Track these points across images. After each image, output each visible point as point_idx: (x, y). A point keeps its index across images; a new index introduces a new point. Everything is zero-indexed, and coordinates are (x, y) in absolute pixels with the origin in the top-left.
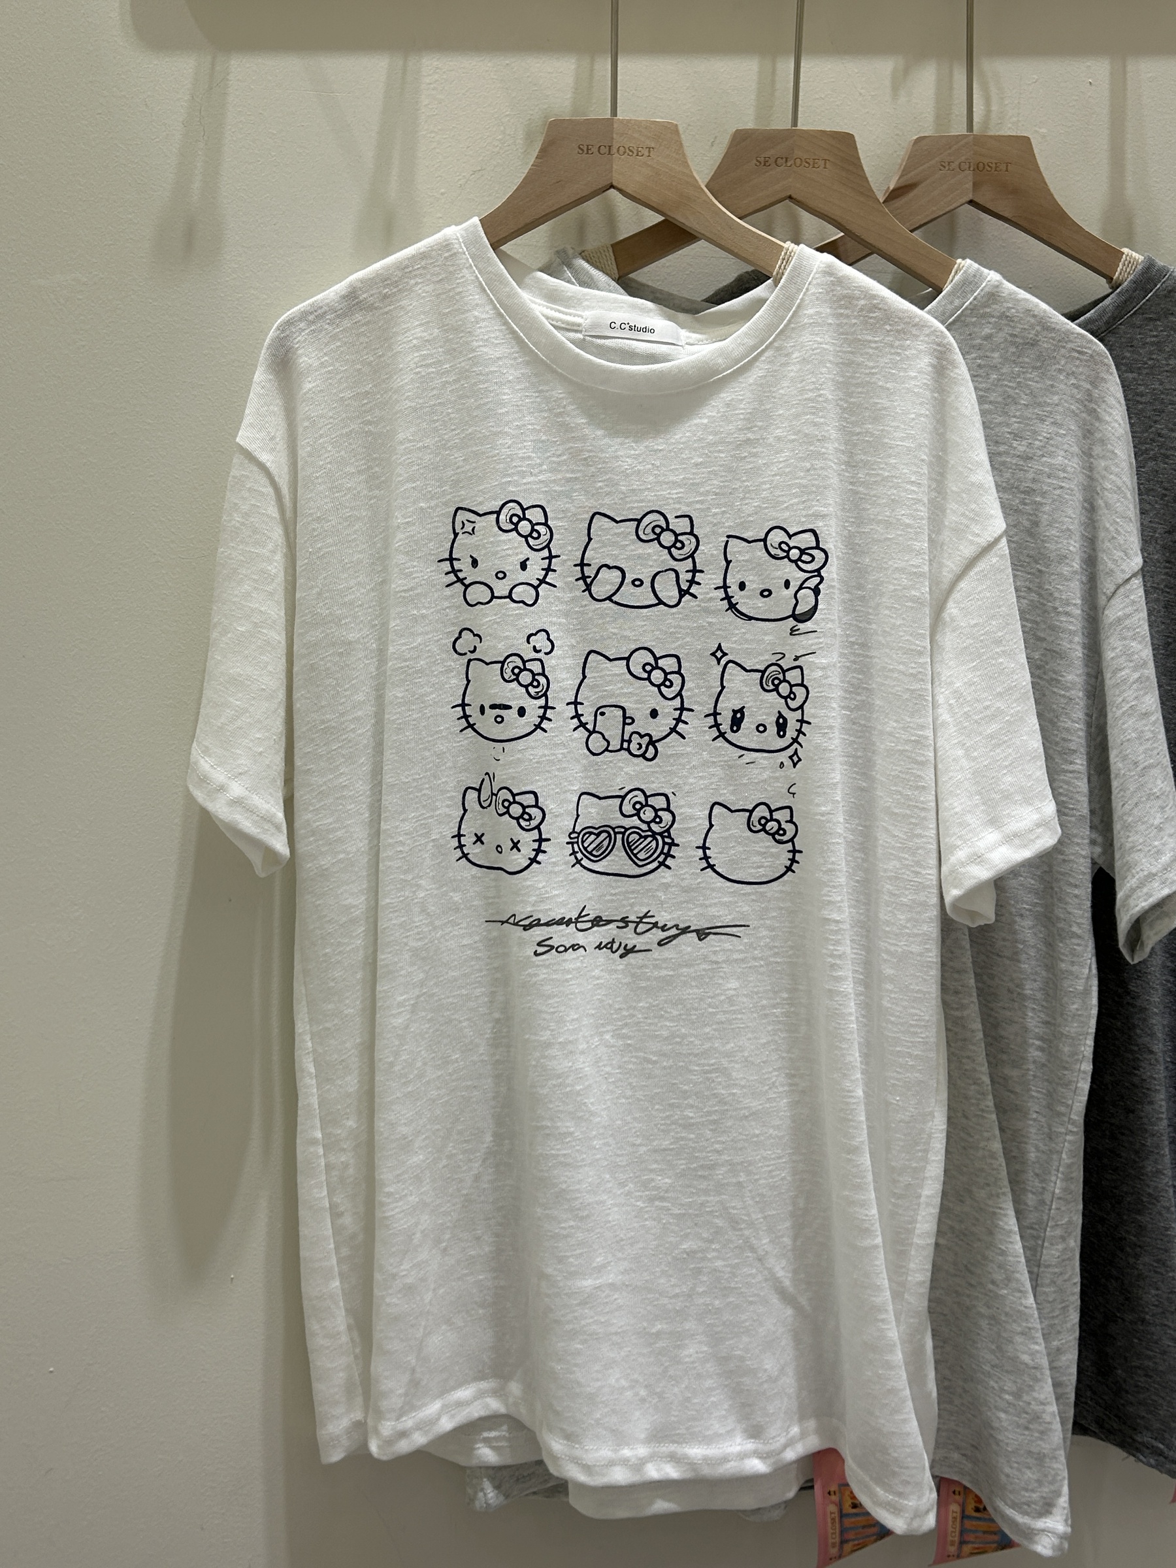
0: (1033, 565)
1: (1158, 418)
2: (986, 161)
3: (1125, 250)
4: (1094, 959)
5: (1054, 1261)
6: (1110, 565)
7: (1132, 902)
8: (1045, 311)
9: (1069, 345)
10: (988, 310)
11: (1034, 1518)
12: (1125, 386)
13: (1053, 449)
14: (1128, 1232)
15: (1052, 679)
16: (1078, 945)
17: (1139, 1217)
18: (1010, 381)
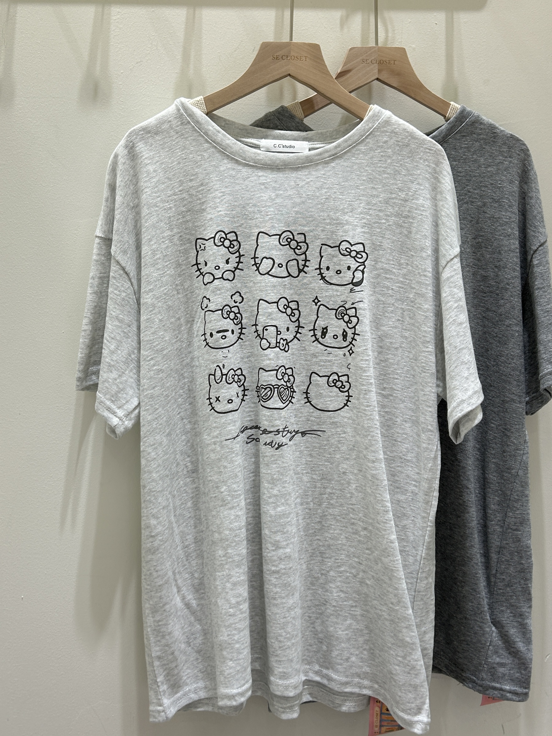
0: (409, 252)
1: (468, 184)
2: (384, 59)
3: (452, 103)
4: (439, 442)
5: (422, 589)
6: (444, 252)
7: (454, 414)
8: (412, 130)
9: (425, 146)
10: (385, 129)
11: (413, 716)
12: (453, 169)
13: (418, 196)
14: (458, 575)
15: (418, 307)
16: (431, 435)
17: (463, 568)
18: (397, 163)
